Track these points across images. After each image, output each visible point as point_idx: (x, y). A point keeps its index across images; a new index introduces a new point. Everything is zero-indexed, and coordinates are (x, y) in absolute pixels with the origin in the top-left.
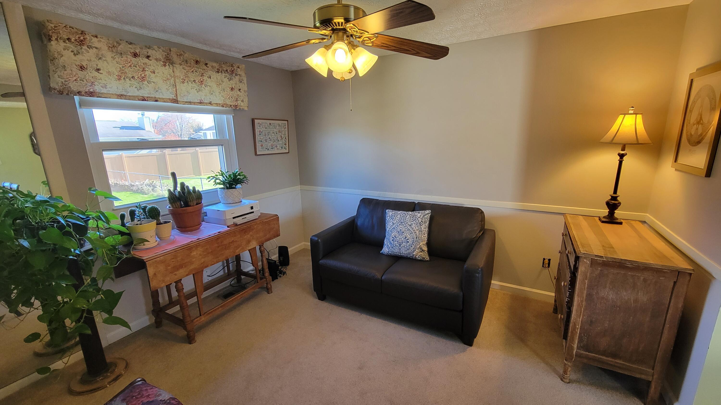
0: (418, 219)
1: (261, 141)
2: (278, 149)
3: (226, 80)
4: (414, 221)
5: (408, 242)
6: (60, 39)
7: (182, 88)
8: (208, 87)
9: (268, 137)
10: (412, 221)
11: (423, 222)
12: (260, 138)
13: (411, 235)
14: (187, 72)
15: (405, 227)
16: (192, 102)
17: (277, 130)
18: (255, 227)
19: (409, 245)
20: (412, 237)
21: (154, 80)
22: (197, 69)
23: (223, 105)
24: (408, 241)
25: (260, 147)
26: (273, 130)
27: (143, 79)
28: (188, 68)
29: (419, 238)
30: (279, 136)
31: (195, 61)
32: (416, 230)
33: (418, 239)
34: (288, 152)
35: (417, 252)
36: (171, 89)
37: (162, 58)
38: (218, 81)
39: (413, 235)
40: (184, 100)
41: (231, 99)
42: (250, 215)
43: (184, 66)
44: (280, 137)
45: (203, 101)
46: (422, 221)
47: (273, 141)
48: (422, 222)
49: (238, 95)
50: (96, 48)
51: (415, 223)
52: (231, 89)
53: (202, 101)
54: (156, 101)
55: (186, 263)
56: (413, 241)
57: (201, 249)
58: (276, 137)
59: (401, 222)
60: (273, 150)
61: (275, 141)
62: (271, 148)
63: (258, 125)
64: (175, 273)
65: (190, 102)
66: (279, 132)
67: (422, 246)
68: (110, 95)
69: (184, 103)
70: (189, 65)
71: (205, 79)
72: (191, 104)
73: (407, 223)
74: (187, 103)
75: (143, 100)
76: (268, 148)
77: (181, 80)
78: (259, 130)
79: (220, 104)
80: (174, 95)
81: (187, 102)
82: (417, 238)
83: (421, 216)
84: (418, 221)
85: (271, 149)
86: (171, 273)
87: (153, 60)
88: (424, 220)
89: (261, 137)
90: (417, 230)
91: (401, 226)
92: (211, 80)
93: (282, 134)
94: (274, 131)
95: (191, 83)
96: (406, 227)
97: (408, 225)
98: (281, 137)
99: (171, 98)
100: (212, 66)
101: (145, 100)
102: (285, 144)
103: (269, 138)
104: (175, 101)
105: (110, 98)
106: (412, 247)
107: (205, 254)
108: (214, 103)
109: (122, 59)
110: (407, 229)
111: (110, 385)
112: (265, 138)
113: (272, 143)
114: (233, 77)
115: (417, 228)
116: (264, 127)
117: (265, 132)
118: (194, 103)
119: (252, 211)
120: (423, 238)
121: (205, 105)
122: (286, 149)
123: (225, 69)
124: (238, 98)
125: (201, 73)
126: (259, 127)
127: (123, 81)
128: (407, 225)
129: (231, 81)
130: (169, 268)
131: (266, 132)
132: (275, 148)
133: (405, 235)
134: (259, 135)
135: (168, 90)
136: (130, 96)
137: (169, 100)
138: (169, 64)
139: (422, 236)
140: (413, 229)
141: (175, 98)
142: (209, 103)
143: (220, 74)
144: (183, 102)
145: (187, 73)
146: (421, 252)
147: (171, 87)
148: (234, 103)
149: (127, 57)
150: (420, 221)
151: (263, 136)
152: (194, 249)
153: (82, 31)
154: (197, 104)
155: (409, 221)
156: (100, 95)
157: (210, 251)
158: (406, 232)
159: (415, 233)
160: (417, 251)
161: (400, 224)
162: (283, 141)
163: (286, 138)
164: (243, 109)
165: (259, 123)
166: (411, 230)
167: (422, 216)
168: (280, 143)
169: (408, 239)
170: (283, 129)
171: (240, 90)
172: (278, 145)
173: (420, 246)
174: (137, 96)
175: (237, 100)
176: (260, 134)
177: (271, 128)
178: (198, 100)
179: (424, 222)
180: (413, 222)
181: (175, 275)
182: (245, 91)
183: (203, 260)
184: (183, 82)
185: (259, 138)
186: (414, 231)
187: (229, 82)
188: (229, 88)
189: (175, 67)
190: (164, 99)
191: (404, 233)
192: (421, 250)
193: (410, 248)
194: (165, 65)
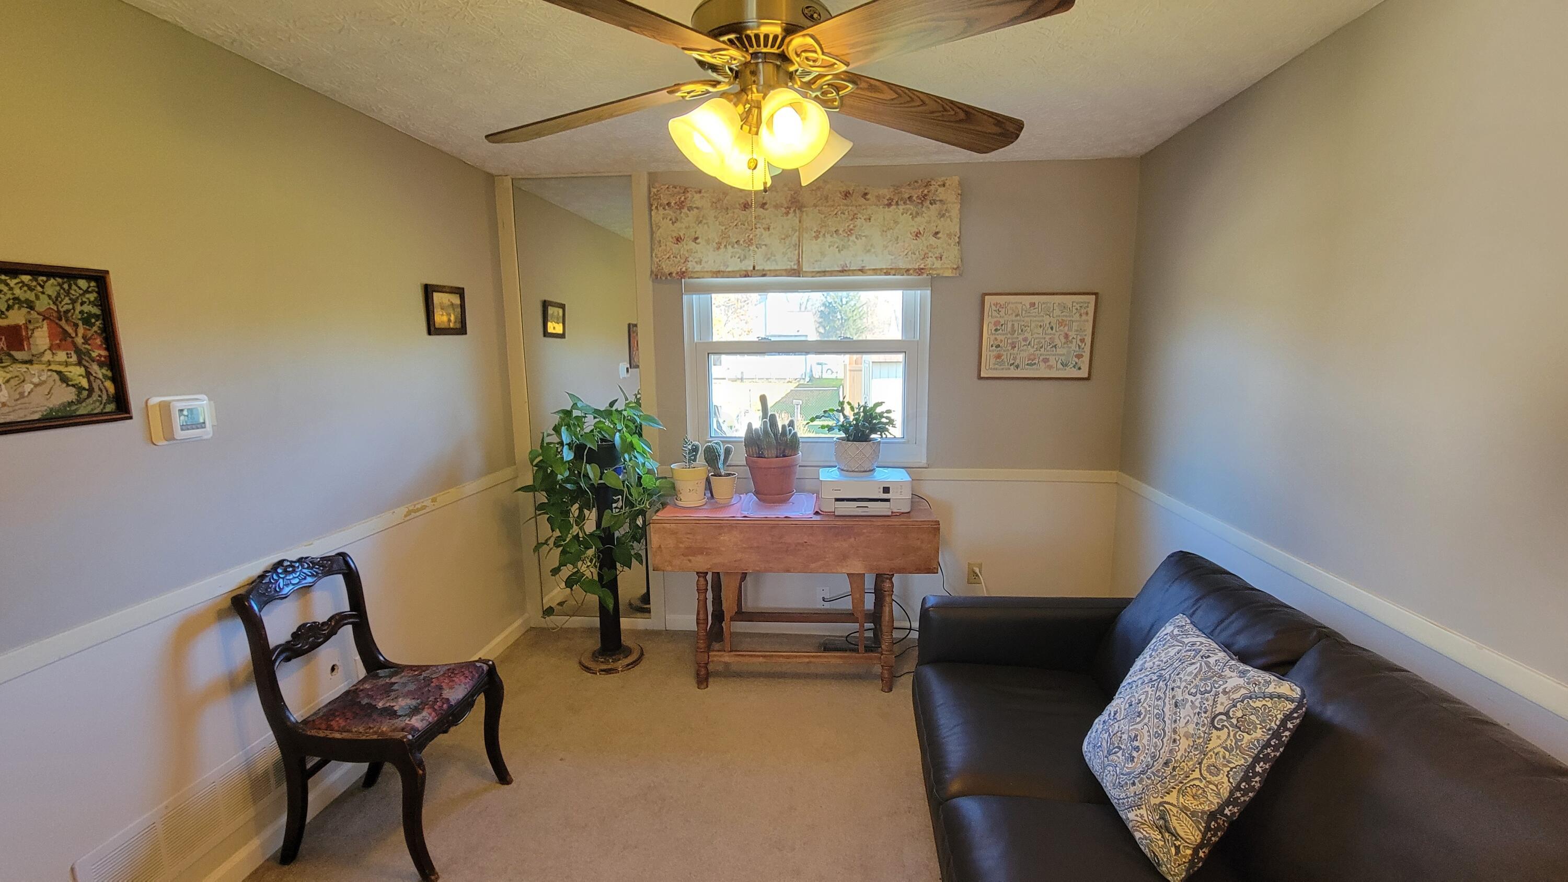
0: (1217, 694)
1: (998, 346)
2: (1050, 367)
3: (907, 217)
4: (1199, 696)
5: (1132, 759)
6: (660, 206)
7: (811, 247)
8: (864, 238)
9: (1021, 338)
10: (1194, 691)
11: (1229, 717)
12: (996, 339)
13: (1155, 740)
14: (825, 217)
15: (1159, 699)
16: (828, 271)
17: (1054, 320)
18: (865, 531)
19: (1129, 774)
20: (1153, 750)
21: (767, 241)
22: (845, 208)
23: (889, 271)
24: (1135, 754)
25: (993, 361)
26: (1041, 319)
27: (750, 242)
28: (829, 210)
29: (1174, 769)
30: (1057, 334)
31: (843, 194)
32: (1182, 731)
33: (1169, 770)
34: (1086, 375)
35: (1142, 816)
36: (789, 253)
37: (784, 202)
38: (886, 223)
39: (1159, 743)
40: (814, 268)
41: (911, 257)
42: (879, 503)
43: (820, 208)
44: (1062, 337)
45: (848, 265)
46: (1226, 714)
47: (1035, 347)
48: (1224, 717)
49: (931, 245)
50: (697, 208)
51: (1197, 704)
52: (914, 234)
53: (847, 267)
54: (764, 275)
55: (709, 548)
56: (1148, 767)
57: (738, 536)
58: (1048, 337)
59: (1160, 676)
60: (1032, 369)
61: (1042, 347)
62: (1028, 364)
63: (994, 308)
64: (690, 558)
65: (824, 272)
66: (1061, 323)
67: (1175, 810)
68: (702, 274)
69: (814, 274)
70: (830, 203)
71: (859, 225)
72: (825, 276)
73: (1173, 689)
74: (818, 274)
75: (745, 276)
76: (1016, 364)
77: (814, 234)
78: (995, 319)
79: (881, 269)
80: (792, 263)
81: (818, 272)
82: (1166, 764)
83: (1237, 688)
84: (1211, 702)
85: (1027, 367)
86: (683, 554)
87: (770, 209)
88: (1239, 714)
89: (999, 337)
90: (1187, 736)
91: (1149, 689)
92: (871, 223)
93: (1070, 329)
94: (1043, 321)
95: (831, 236)
96: (1159, 703)
97: (1173, 697)
98: (1066, 336)
99: (789, 267)
100: (878, 197)
101: (749, 276)
102: (1079, 356)
103: (1025, 340)
104: (797, 272)
105: (703, 278)
106: (1134, 784)
107: (744, 546)
108: (870, 270)
109: (727, 216)
110: (1156, 711)
111: (600, 674)
112: (1012, 339)
113: (1032, 351)
114: (924, 209)
115: (1191, 728)
116: (1010, 312)
117: (1013, 325)
118: (831, 273)
119: (886, 496)
120: (1197, 782)
121: (851, 274)
122: (1080, 369)
123: (907, 196)
124: (930, 251)
125: (851, 213)
126: (995, 314)
127: (722, 249)
128: (1169, 694)
129: (918, 219)
130: (681, 545)
131: (1016, 325)
132: (1042, 364)
133: (1139, 726)
134: (993, 332)
135: (784, 254)
136: (729, 272)
137: (784, 273)
138: (795, 211)
139: (1196, 774)
140: (1175, 721)
141: (796, 267)
142: (859, 270)
143: (894, 207)
144: (813, 272)
145: (826, 219)
146: (1159, 828)
147: (790, 249)
148: (918, 264)
149: (734, 212)
150: (1220, 709)
151: (1006, 334)
152: (726, 530)
153: (686, 189)
154: (836, 273)
155: (1184, 684)
156: (692, 275)
157: (755, 545)
158: (1146, 720)
159: (1175, 741)
160: (1143, 812)
161: (1151, 681)
162: (1073, 348)
163: (1082, 341)
164: (938, 275)
165: (996, 305)
166: (1168, 722)
167: (1243, 691)
168: (1057, 352)
169: (1137, 749)
170: (1077, 317)
171: (937, 233)
172: (1052, 359)
173: (1161, 804)
174: (738, 271)
175: (925, 257)
176: (996, 330)
177: (1034, 314)
178: (838, 266)
179: (1234, 721)
180: (1193, 699)
181: (690, 561)
182: (949, 236)
183: (739, 555)
184: (817, 237)
185: (992, 338)
186: (1175, 731)
187: (913, 220)
188: (911, 234)
189: (804, 214)
190: (776, 270)
191: (1138, 719)
192: (1161, 822)
193: (1126, 783)
194: (787, 213)
